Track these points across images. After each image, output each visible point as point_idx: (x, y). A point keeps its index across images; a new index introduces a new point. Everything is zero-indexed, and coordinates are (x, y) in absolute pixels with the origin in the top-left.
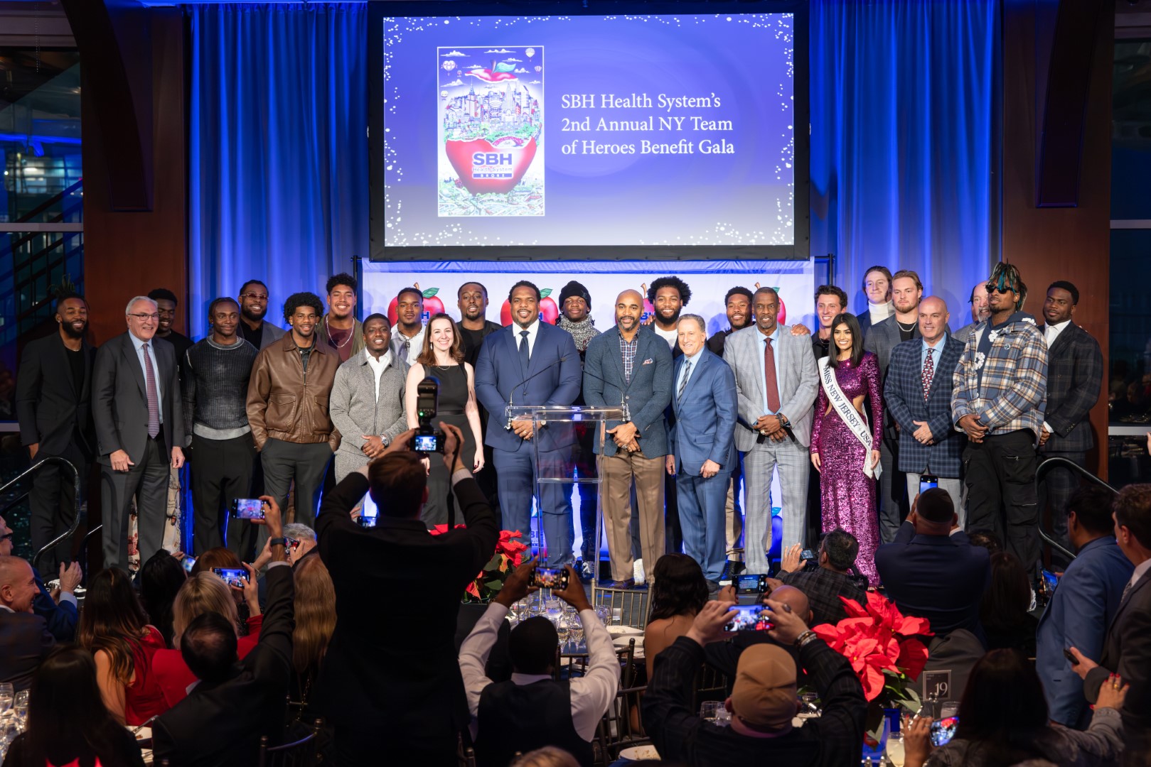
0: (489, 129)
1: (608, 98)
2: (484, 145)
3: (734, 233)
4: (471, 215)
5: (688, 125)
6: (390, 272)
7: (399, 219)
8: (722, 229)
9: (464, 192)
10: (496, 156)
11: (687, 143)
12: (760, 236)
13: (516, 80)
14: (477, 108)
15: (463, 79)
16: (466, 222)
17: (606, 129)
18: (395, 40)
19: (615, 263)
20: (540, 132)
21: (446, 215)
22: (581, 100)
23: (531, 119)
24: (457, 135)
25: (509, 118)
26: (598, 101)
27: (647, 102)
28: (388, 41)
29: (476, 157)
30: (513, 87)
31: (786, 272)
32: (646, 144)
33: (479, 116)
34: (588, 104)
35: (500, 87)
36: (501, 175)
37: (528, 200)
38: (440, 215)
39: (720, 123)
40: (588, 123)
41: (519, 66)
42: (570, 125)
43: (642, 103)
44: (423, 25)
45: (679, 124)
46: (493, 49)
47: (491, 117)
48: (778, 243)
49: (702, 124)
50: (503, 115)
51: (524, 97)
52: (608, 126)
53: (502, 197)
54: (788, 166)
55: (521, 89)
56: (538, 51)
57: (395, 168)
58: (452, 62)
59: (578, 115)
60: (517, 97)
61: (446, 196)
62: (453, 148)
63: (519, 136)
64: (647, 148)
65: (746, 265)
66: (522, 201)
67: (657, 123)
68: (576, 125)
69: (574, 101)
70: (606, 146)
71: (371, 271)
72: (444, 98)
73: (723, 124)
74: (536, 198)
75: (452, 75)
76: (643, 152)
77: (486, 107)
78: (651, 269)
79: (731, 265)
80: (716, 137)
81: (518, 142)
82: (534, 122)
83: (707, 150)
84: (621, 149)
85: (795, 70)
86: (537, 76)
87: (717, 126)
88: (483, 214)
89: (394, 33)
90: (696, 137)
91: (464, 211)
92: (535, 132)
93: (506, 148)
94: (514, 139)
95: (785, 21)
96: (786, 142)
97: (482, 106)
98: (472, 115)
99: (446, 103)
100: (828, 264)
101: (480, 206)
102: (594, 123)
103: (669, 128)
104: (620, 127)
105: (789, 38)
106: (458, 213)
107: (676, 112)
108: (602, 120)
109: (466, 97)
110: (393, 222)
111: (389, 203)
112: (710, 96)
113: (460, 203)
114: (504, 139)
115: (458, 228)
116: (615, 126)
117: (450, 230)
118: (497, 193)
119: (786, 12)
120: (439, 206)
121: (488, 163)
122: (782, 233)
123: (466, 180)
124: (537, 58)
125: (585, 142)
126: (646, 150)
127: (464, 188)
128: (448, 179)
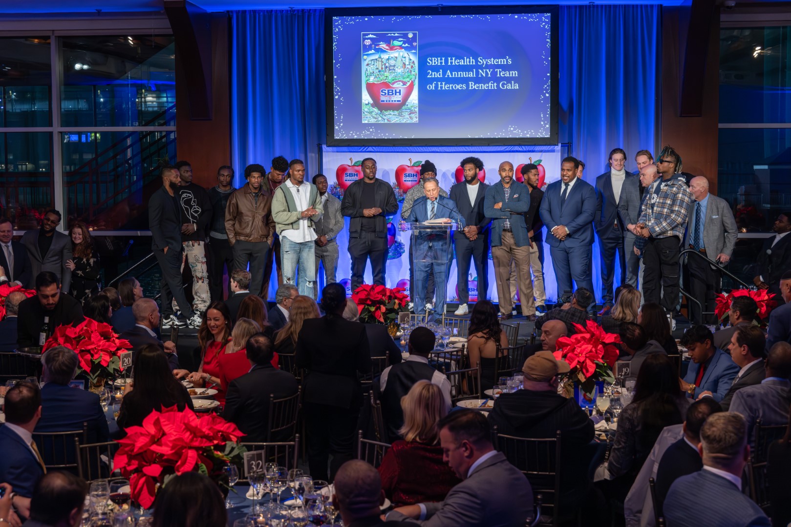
0: (389, 77)
1: (451, 59)
2: (386, 85)
3: (518, 132)
4: (380, 122)
5: (494, 74)
6: (337, 152)
7: (342, 125)
8: (512, 129)
9: (376, 110)
10: (393, 91)
11: (494, 83)
12: (532, 133)
13: (403, 50)
14: (382, 65)
15: (376, 50)
16: (376, 126)
17: (450, 76)
18: (339, 29)
19: (456, 148)
20: (416, 78)
21: (366, 122)
22: (437, 61)
23: (411, 71)
24: (372, 80)
25: (399, 70)
26: (446, 61)
27: (472, 61)
28: (335, 29)
29: (382, 92)
30: (401, 54)
31: (545, 151)
32: (472, 84)
33: (384, 69)
34: (441, 63)
35: (394, 54)
36: (395, 101)
37: (410, 114)
38: (363, 122)
39: (511, 72)
40: (441, 73)
41: (404, 43)
42: (432, 74)
43: (470, 62)
44: (354, 20)
45: (489, 73)
46: (391, 34)
47: (390, 70)
48: (542, 136)
49: (501, 73)
50: (396, 69)
51: (407, 59)
52: (452, 75)
53: (396, 112)
54: (547, 95)
55: (406, 55)
56: (415, 35)
57: (340, 97)
58: (369, 40)
59: (436, 69)
60: (404, 59)
61: (367, 112)
62: (370, 87)
63: (405, 80)
64: (472, 86)
65: (524, 148)
66: (406, 114)
67: (477, 73)
68: (435, 74)
69: (434, 61)
70: (451, 85)
71: (327, 152)
72: (365, 60)
73: (512, 73)
74: (413, 113)
75: (370, 48)
76: (470, 88)
77: (387, 65)
78: (474, 150)
79: (517, 148)
80: (509, 80)
81: (404, 83)
82: (413, 73)
83: (504, 87)
84: (458, 87)
85: (551, 44)
86: (413, 48)
87: (509, 74)
88: (386, 121)
89: (339, 25)
90: (497, 80)
91: (376, 120)
92: (413, 77)
93: (398, 86)
94: (402, 82)
95: (546, 18)
96: (546, 83)
97: (385, 64)
98: (380, 69)
99: (366, 62)
100: (568, 147)
101: (384, 117)
102: (444, 73)
103: (484, 75)
104: (458, 75)
105: (548, 26)
106: (373, 121)
107: (488, 66)
108: (449, 71)
109: (376, 59)
110: (339, 126)
111: (336, 116)
112: (506, 58)
113: (374, 116)
114: (397, 82)
115: (372, 129)
116: (455, 74)
117: (368, 130)
118: (393, 110)
119: (547, 13)
120: (362, 117)
121: (388, 94)
122: (543, 131)
123: (377, 103)
124: (414, 39)
125: (439, 83)
126: (472, 87)
127: (376, 108)
128: (367, 103)
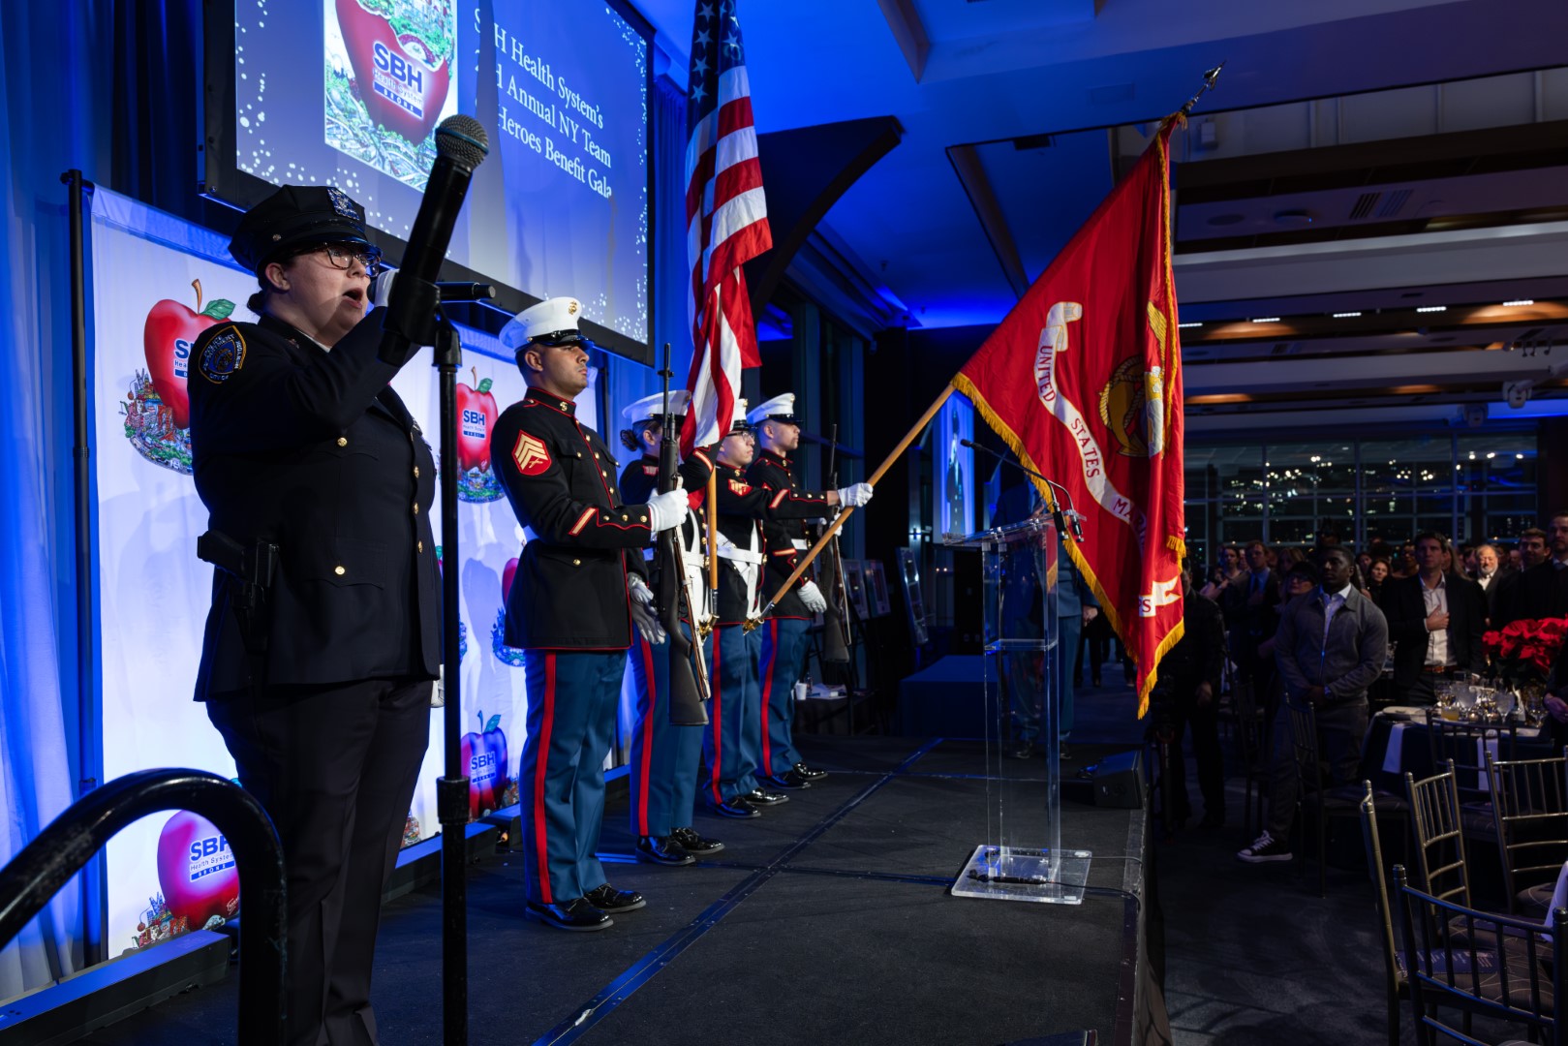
0: (394, 7)
1: (517, 46)
2: (388, 32)
4: (371, 164)
5: (581, 139)
6: (148, 237)
7: (261, 115)
9: (362, 111)
10: (403, 65)
11: (580, 166)
12: (627, 324)
16: (364, 172)
17: (515, 97)
20: (453, 55)
21: (336, 144)
23: (443, 24)
25: (417, 3)
26: (509, 46)
27: (550, 80)
29: (377, 52)
32: (551, 145)
36: (409, 106)
38: (327, 141)
40: (499, 74)
43: (546, 78)
45: (574, 133)
49: (590, 145)
52: (518, 94)
53: (411, 147)
54: (644, 239)
61: (338, 105)
62: (346, 12)
63: (429, 45)
64: (551, 152)
67: (558, 118)
70: (516, 126)
71: (109, 224)
76: (547, 156)
81: (429, 57)
82: (446, 32)
84: (529, 139)
88: (387, 171)
91: (362, 150)
92: (446, 48)
93: (415, 57)
94: (425, 47)
95: (641, 48)
96: (643, 207)
101: (385, 154)
102: (505, 80)
103: (567, 132)
104: (528, 103)
105: (643, 72)
106: (353, 149)
107: (573, 112)
108: (513, 80)
110: (251, 118)
113: (357, 131)
114: (412, 40)
116: (524, 98)
117: (342, 179)
118: (406, 138)
120: (326, 121)
121: (393, 72)
123: (365, 87)
126: (549, 154)
127: (361, 102)
128: (339, 70)
